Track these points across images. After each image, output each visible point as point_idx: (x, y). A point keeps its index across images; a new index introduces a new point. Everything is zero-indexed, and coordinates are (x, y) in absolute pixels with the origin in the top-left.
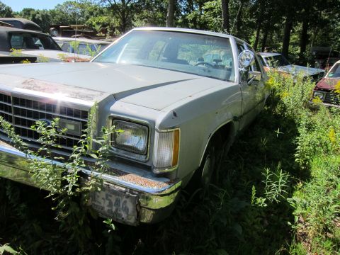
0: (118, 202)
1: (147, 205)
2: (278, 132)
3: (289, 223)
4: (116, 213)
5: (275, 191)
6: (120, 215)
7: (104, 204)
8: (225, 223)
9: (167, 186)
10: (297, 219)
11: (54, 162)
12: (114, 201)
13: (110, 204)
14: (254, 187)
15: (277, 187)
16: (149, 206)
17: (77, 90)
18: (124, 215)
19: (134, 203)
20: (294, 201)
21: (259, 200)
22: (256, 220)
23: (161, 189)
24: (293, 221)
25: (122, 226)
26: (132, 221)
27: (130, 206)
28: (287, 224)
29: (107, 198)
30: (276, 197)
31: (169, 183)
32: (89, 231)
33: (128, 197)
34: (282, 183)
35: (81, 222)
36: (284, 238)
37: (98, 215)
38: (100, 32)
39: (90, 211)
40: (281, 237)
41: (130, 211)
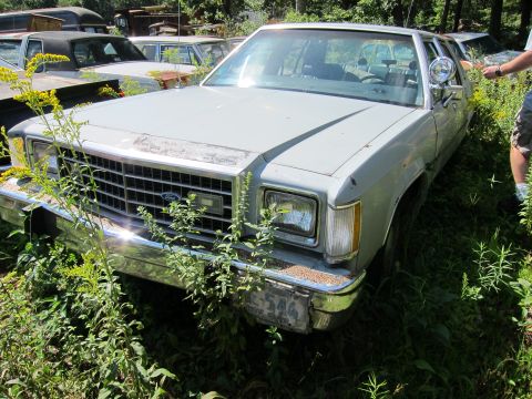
0: (282, 304)
1: (321, 306)
2: (493, 180)
3: (514, 319)
4: (280, 317)
5: (494, 276)
6: (286, 321)
7: (262, 307)
8: (425, 324)
9: (348, 281)
10: (525, 312)
11: (193, 253)
12: (276, 302)
13: (272, 306)
14: (465, 275)
15: (498, 270)
16: (324, 308)
17: (212, 151)
18: (291, 321)
19: (305, 305)
20: (521, 286)
21: (471, 291)
22: (467, 318)
23: (341, 286)
24: (519, 316)
25: (290, 335)
26: (302, 327)
27: (300, 309)
28: (511, 321)
29: (267, 299)
30: (495, 283)
31: (351, 277)
32: (243, 340)
33: (297, 297)
34: (503, 264)
35: (234, 331)
36: (507, 340)
37: (255, 320)
38: (193, 18)
39: (246, 316)
40: (503, 340)
41: (299, 316)
